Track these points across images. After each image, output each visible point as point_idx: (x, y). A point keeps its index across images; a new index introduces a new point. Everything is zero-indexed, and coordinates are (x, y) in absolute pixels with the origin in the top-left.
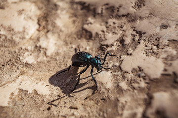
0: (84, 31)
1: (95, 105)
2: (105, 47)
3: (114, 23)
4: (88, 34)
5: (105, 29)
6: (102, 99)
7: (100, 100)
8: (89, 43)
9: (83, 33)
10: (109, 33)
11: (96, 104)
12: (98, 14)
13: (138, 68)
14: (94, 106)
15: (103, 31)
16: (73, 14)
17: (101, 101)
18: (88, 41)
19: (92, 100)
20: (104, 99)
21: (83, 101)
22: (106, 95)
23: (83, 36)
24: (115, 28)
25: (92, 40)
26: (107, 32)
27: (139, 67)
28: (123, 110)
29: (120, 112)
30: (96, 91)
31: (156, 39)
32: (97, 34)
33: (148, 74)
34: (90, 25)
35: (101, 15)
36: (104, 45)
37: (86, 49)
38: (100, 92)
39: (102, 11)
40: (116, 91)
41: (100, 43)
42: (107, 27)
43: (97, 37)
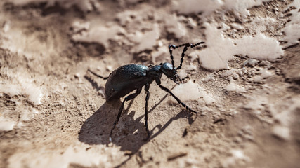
0: (80, 46)
1: (212, 135)
2: (144, 54)
3: (132, 17)
4: (92, 47)
5: (122, 30)
6: (215, 123)
7: (212, 124)
8: (105, 60)
9: (79, 49)
10: (134, 33)
11: (211, 132)
12: (89, 12)
13: (236, 58)
14: (210, 137)
15: (120, 34)
16: (28, 27)
17: (215, 125)
18: (102, 58)
19: (199, 130)
20: (220, 120)
21: (184, 141)
22: (219, 113)
23: (85, 54)
24: (138, 23)
25: (108, 53)
26: (129, 33)
27: (237, 56)
28: (270, 116)
29: (270, 121)
30: (193, 117)
31: (227, 14)
32: (111, 41)
33: (262, 57)
34: (84, 33)
35: (96, 12)
36: (141, 52)
37: (108, 70)
38: (203, 113)
39: (93, 6)
40: (229, 101)
41: (130, 53)
42: (124, 26)
43: (114, 46)
